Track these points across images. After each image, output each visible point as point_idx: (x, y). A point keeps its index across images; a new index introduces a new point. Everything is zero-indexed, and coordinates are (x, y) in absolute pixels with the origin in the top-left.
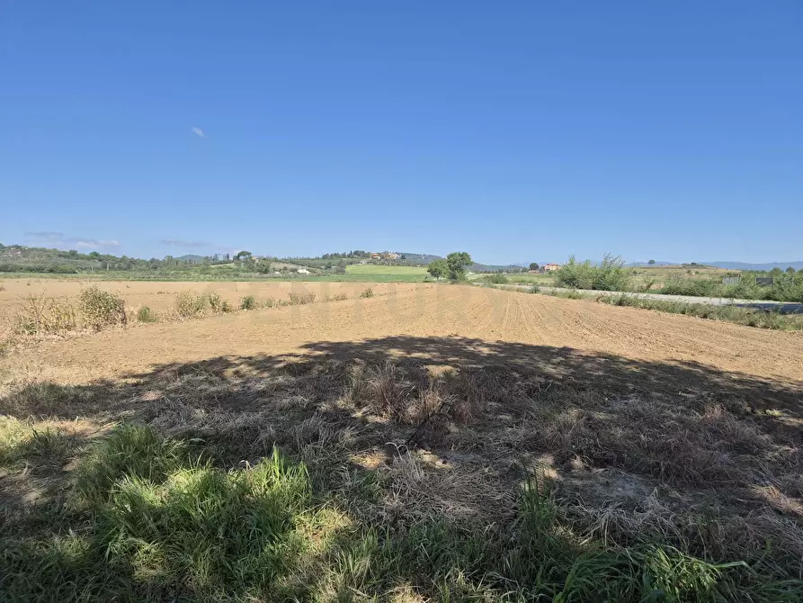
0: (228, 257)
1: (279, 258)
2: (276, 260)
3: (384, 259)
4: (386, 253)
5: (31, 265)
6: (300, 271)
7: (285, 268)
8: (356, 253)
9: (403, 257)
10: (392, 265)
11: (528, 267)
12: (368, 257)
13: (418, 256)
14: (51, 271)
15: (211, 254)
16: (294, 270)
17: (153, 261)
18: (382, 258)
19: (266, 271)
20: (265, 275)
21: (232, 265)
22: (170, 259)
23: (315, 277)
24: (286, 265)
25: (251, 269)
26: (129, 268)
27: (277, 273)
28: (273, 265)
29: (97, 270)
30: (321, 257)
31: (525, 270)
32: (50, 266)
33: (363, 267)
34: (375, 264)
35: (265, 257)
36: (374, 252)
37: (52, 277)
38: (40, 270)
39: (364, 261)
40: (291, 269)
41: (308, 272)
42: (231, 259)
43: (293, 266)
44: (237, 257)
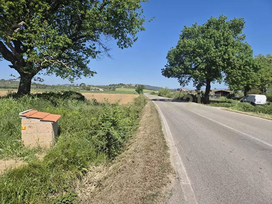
0: (78, 85)
1: (95, 85)
2: (93, 86)
3: (129, 86)
4: (130, 84)
5: (14, 87)
6: (100, 90)
7: (95, 89)
8: (120, 84)
9: (136, 85)
10: (132, 88)
12: (124, 85)
16: (98, 90)
17: (53, 86)
19: (89, 90)
21: (78, 88)
22: (59, 85)
23: (105, 92)
25: (85, 89)
26: (45, 88)
27: (93, 90)
28: (92, 88)
30: (108, 85)
33: (122, 89)
34: (126, 88)
35: (90, 85)
36: (126, 84)
38: (16, 88)
39: (123, 87)
41: (103, 90)
43: (98, 88)
44: (81, 85)
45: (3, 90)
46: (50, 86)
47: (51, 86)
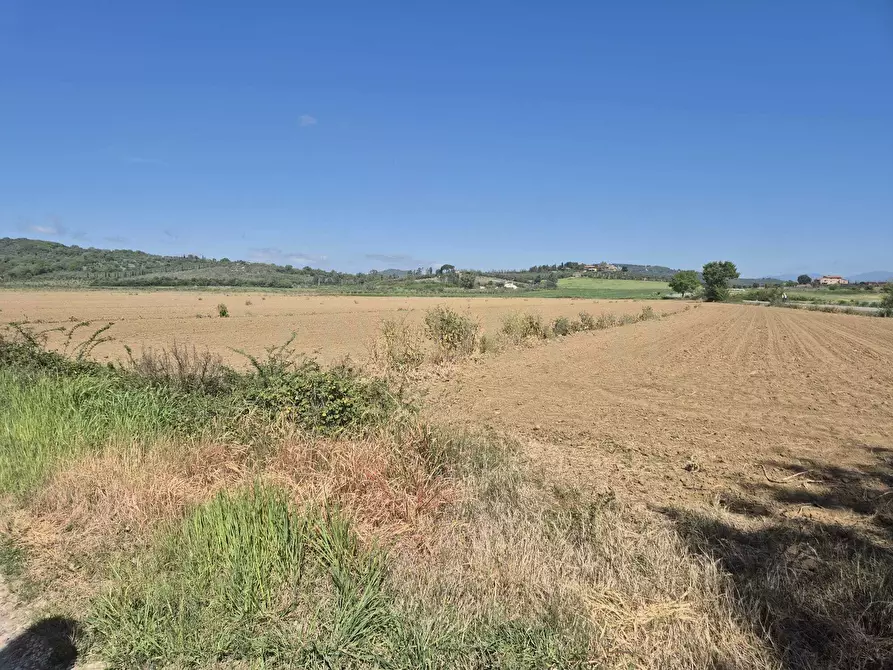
0: (431, 270)
1: (483, 271)
2: (480, 274)
3: (601, 271)
4: (603, 264)
5: (255, 280)
6: (507, 285)
7: (491, 283)
8: (568, 264)
9: (625, 269)
10: (612, 278)
11: (795, 280)
12: (583, 269)
13: (641, 268)
14: (271, 285)
15: (414, 269)
16: (501, 285)
17: (360, 275)
18: (599, 270)
19: (471, 286)
20: (470, 290)
21: (435, 279)
22: (375, 273)
23: (524, 292)
24: (491, 279)
25: (456, 284)
26: (337, 282)
27: (482, 288)
28: (478, 279)
29: (310, 284)
30: (528, 270)
31: (790, 284)
32: (270, 281)
33: (577, 281)
34: (590, 277)
35: (469, 270)
36: (589, 263)
37: (273, 291)
38: (262, 284)
39: (578, 274)
40: (497, 282)
41: (515, 287)
42: (434, 272)
43: (499, 281)
44: (440, 271)
45: (228, 290)
46: (351, 276)
47: (355, 278)
